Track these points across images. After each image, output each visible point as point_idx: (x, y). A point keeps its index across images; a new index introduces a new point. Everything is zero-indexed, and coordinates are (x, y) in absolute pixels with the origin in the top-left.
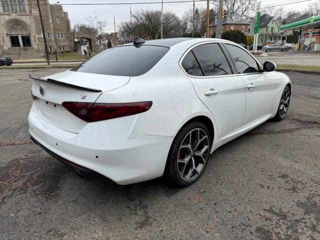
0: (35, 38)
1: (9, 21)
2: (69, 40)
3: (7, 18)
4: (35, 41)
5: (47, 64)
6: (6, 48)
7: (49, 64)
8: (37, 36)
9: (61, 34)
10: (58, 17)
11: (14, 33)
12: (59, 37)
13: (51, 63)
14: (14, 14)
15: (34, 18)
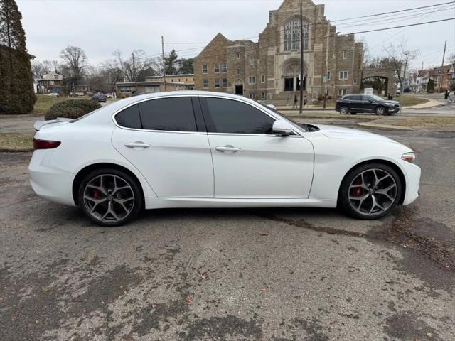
0: (311, 80)
1: (287, 60)
2: (355, 80)
3: (286, 57)
4: (310, 83)
5: (299, 112)
6: (277, 92)
7: (301, 112)
8: (314, 77)
9: (346, 73)
10: (345, 51)
11: (289, 75)
12: (341, 77)
13: (303, 112)
14: (294, 53)
15: (315, 56)
